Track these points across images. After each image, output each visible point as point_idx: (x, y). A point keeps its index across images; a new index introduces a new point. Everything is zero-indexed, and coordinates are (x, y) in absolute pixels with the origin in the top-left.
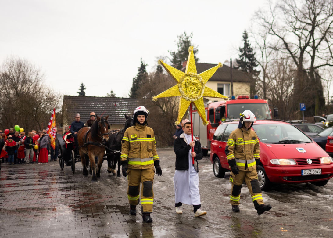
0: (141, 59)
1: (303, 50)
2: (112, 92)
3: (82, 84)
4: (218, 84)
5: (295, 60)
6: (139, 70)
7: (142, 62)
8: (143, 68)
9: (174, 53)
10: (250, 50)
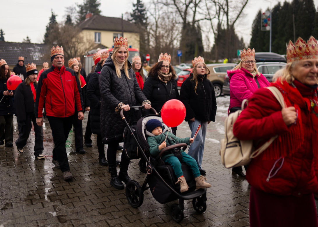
0: (52, 10)
1: (187, 6)
2: (28, 38)
3: (1, 30)
4: (114, 34)
5: (181, 14)
6: (50, 20)
7: (52, 13)
8: (53, 18)
9: (80, 6)
10: (142, 6)
